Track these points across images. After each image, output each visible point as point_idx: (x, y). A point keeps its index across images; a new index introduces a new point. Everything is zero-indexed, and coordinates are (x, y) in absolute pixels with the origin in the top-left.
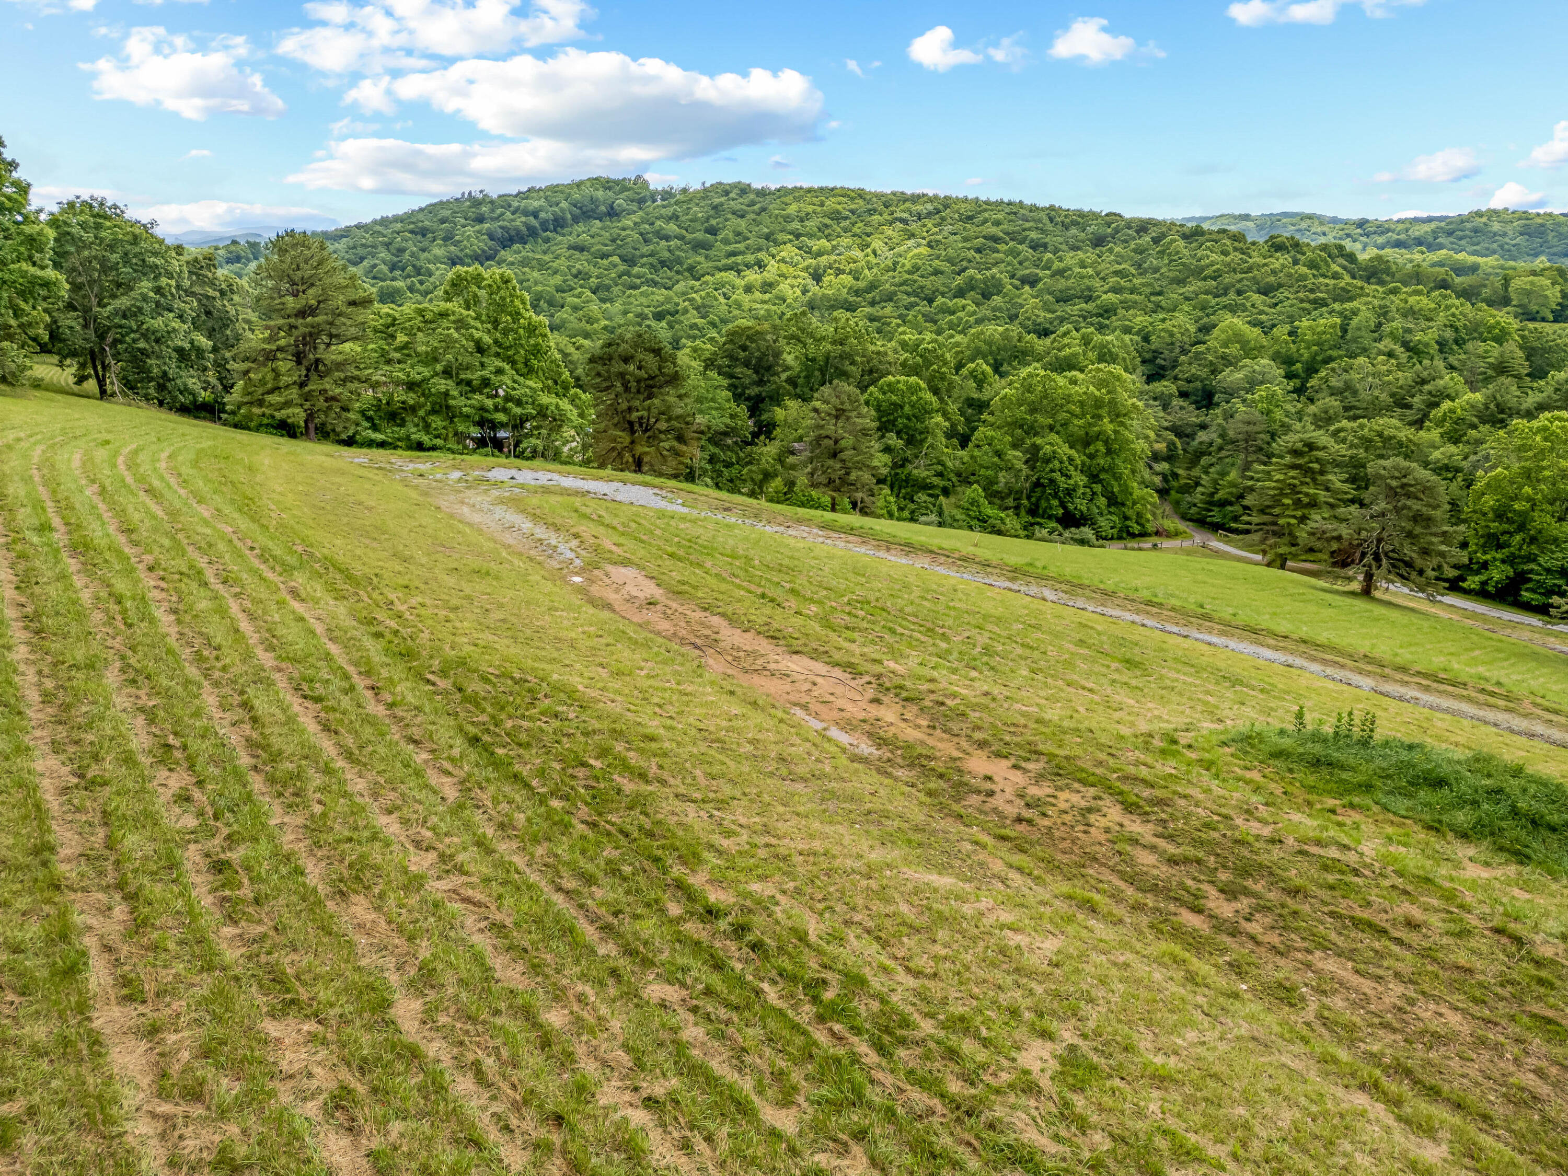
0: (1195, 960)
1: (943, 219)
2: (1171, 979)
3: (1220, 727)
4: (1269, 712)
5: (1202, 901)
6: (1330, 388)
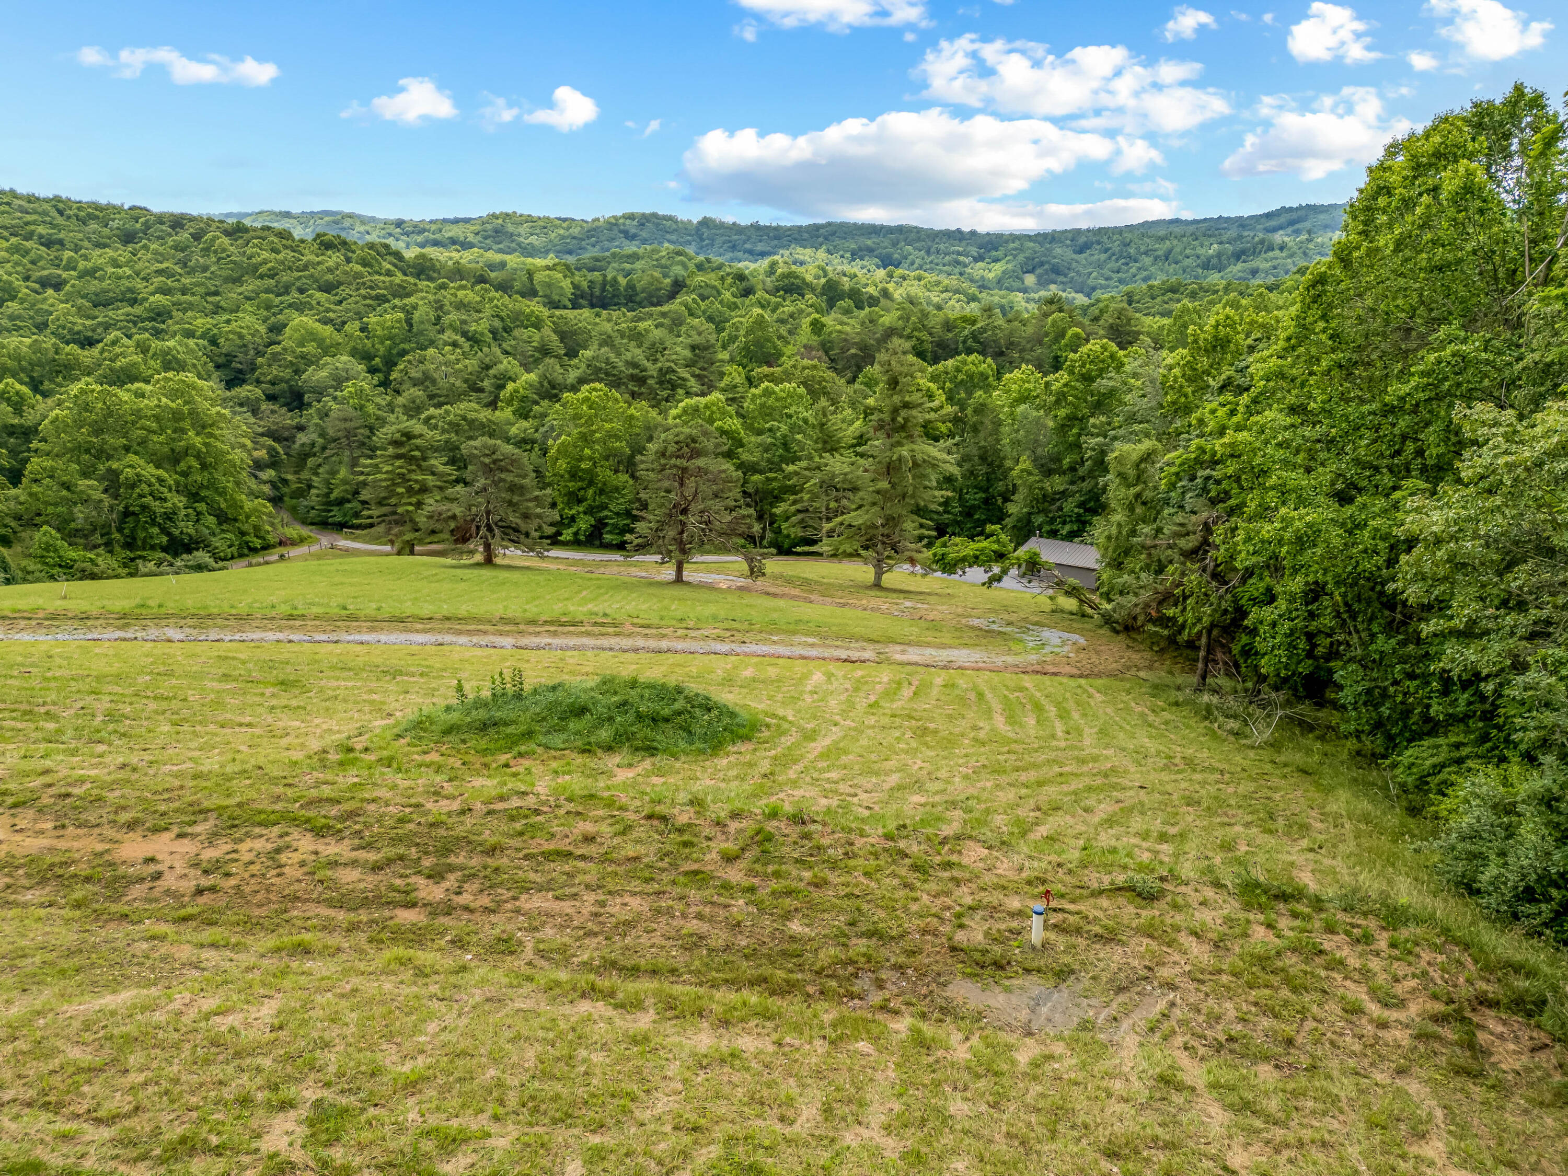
0: (420, 953)
2: (402, 983)
3: (391, 721)
4: (432, 692)
5: (413, 895)
6: (411, 379)
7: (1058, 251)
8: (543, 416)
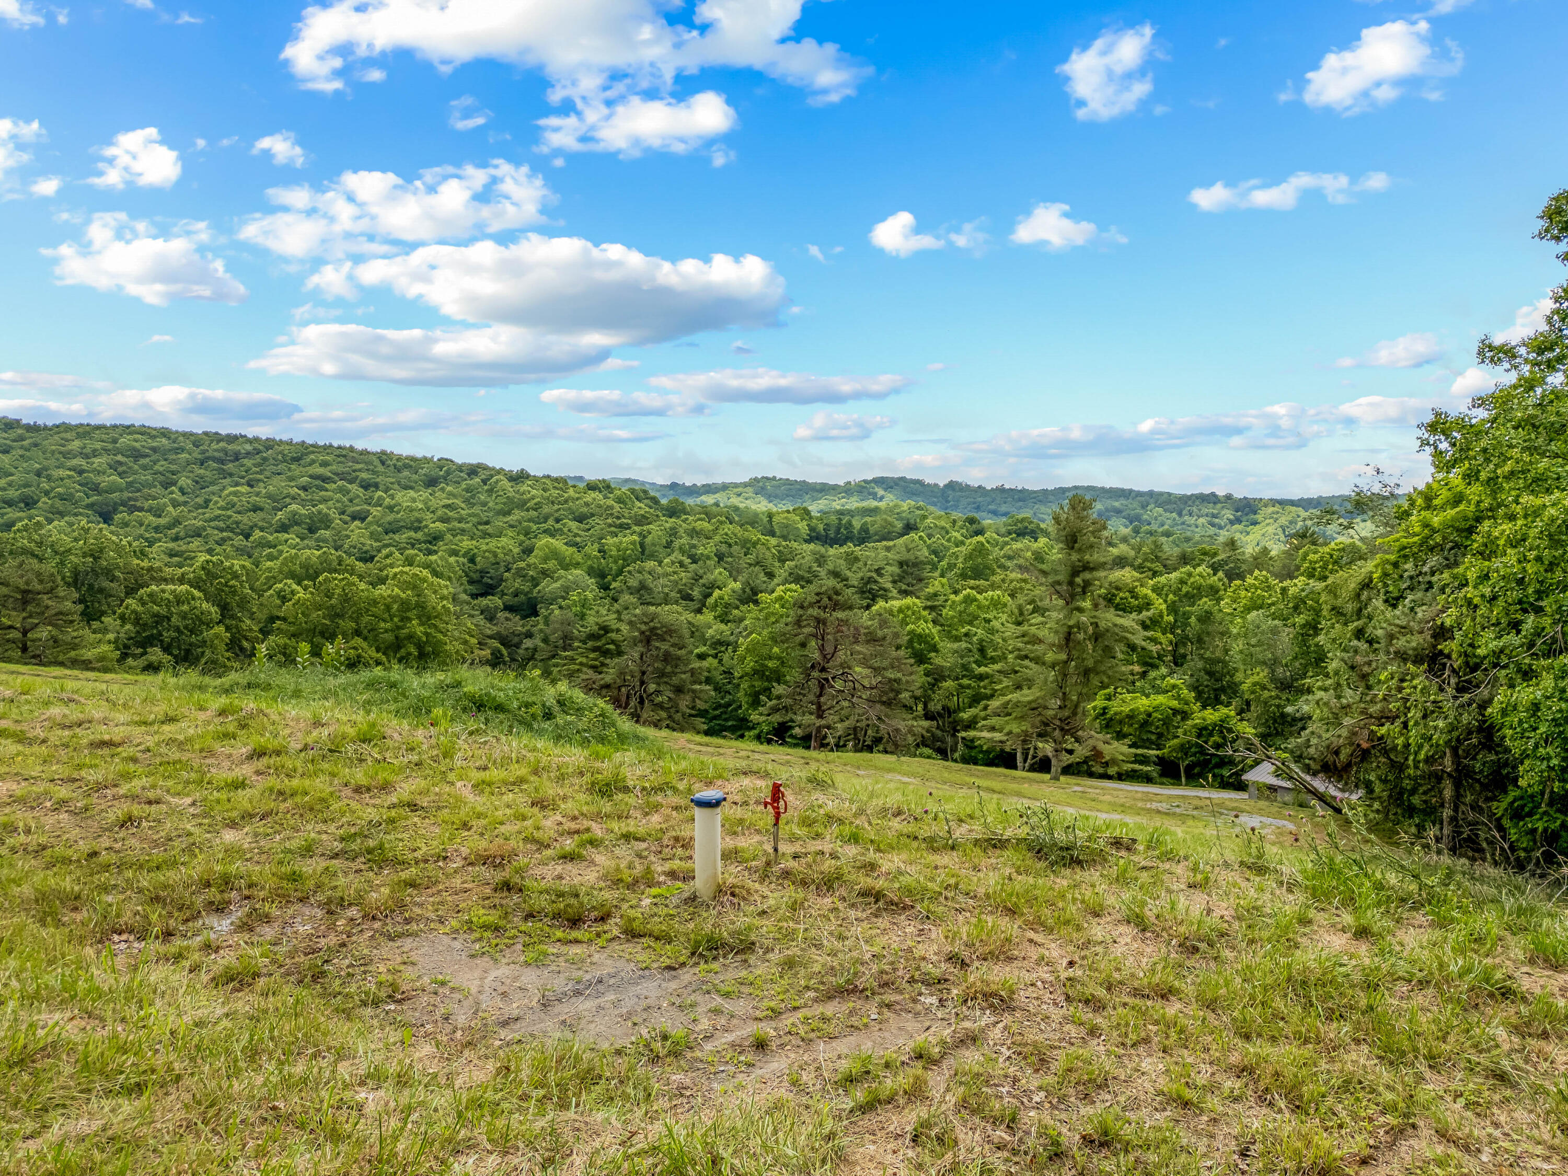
1: (265, 459)
6: (629, 588)
8: (741, 620)
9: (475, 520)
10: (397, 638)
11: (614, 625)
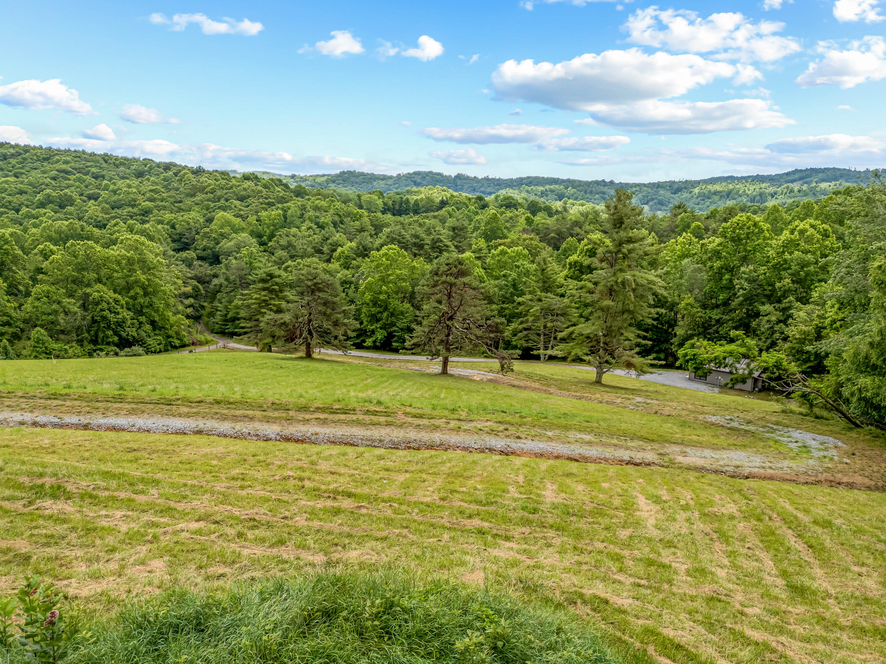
1: (25, 159)
6: (280, 245)
7: (662, 192)
8: (358, 267)
9: (172, 200)
10: (127, 283)
11: (277, 272)
